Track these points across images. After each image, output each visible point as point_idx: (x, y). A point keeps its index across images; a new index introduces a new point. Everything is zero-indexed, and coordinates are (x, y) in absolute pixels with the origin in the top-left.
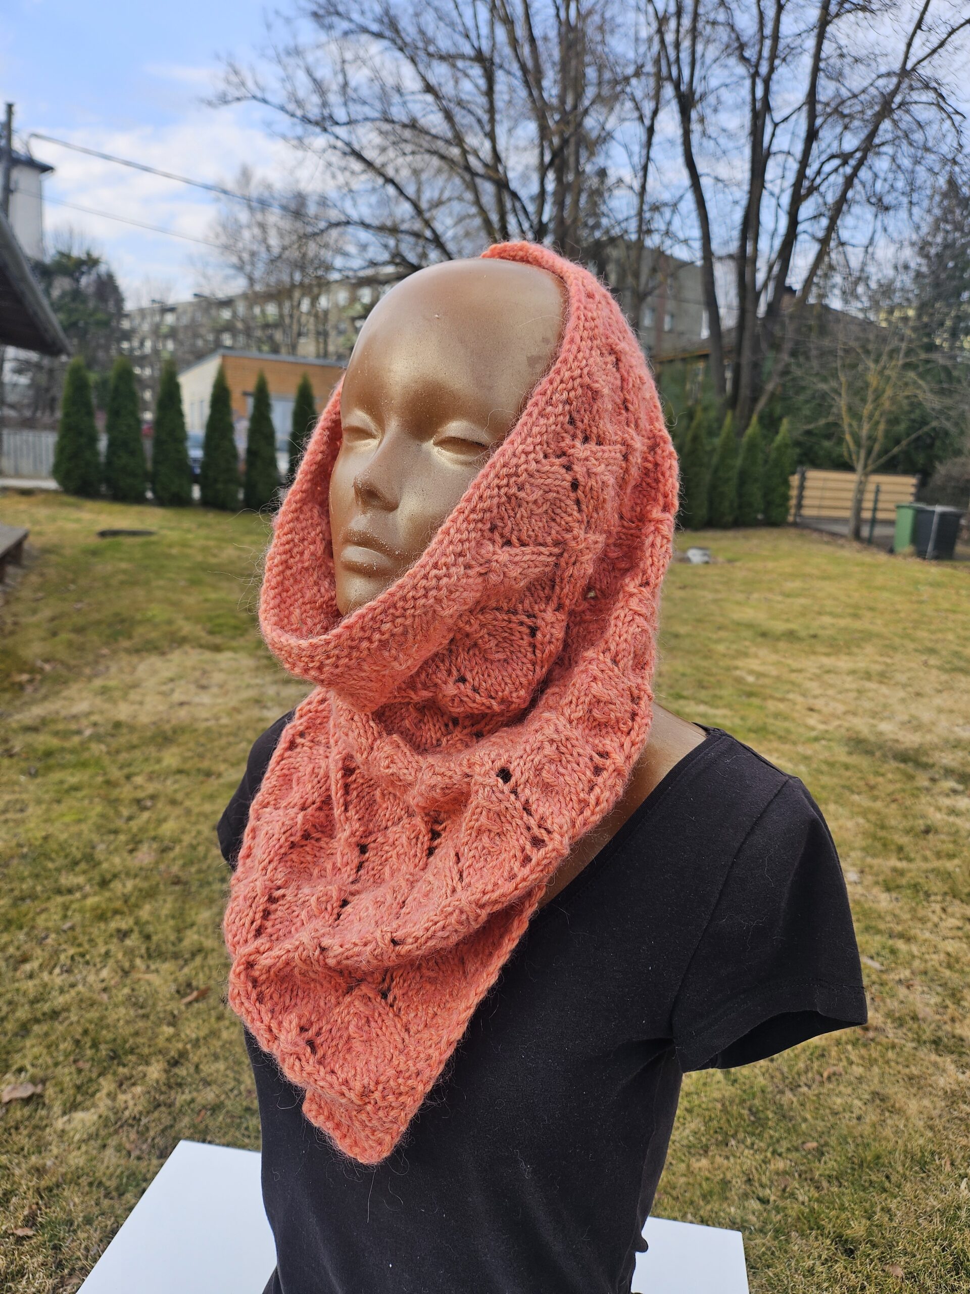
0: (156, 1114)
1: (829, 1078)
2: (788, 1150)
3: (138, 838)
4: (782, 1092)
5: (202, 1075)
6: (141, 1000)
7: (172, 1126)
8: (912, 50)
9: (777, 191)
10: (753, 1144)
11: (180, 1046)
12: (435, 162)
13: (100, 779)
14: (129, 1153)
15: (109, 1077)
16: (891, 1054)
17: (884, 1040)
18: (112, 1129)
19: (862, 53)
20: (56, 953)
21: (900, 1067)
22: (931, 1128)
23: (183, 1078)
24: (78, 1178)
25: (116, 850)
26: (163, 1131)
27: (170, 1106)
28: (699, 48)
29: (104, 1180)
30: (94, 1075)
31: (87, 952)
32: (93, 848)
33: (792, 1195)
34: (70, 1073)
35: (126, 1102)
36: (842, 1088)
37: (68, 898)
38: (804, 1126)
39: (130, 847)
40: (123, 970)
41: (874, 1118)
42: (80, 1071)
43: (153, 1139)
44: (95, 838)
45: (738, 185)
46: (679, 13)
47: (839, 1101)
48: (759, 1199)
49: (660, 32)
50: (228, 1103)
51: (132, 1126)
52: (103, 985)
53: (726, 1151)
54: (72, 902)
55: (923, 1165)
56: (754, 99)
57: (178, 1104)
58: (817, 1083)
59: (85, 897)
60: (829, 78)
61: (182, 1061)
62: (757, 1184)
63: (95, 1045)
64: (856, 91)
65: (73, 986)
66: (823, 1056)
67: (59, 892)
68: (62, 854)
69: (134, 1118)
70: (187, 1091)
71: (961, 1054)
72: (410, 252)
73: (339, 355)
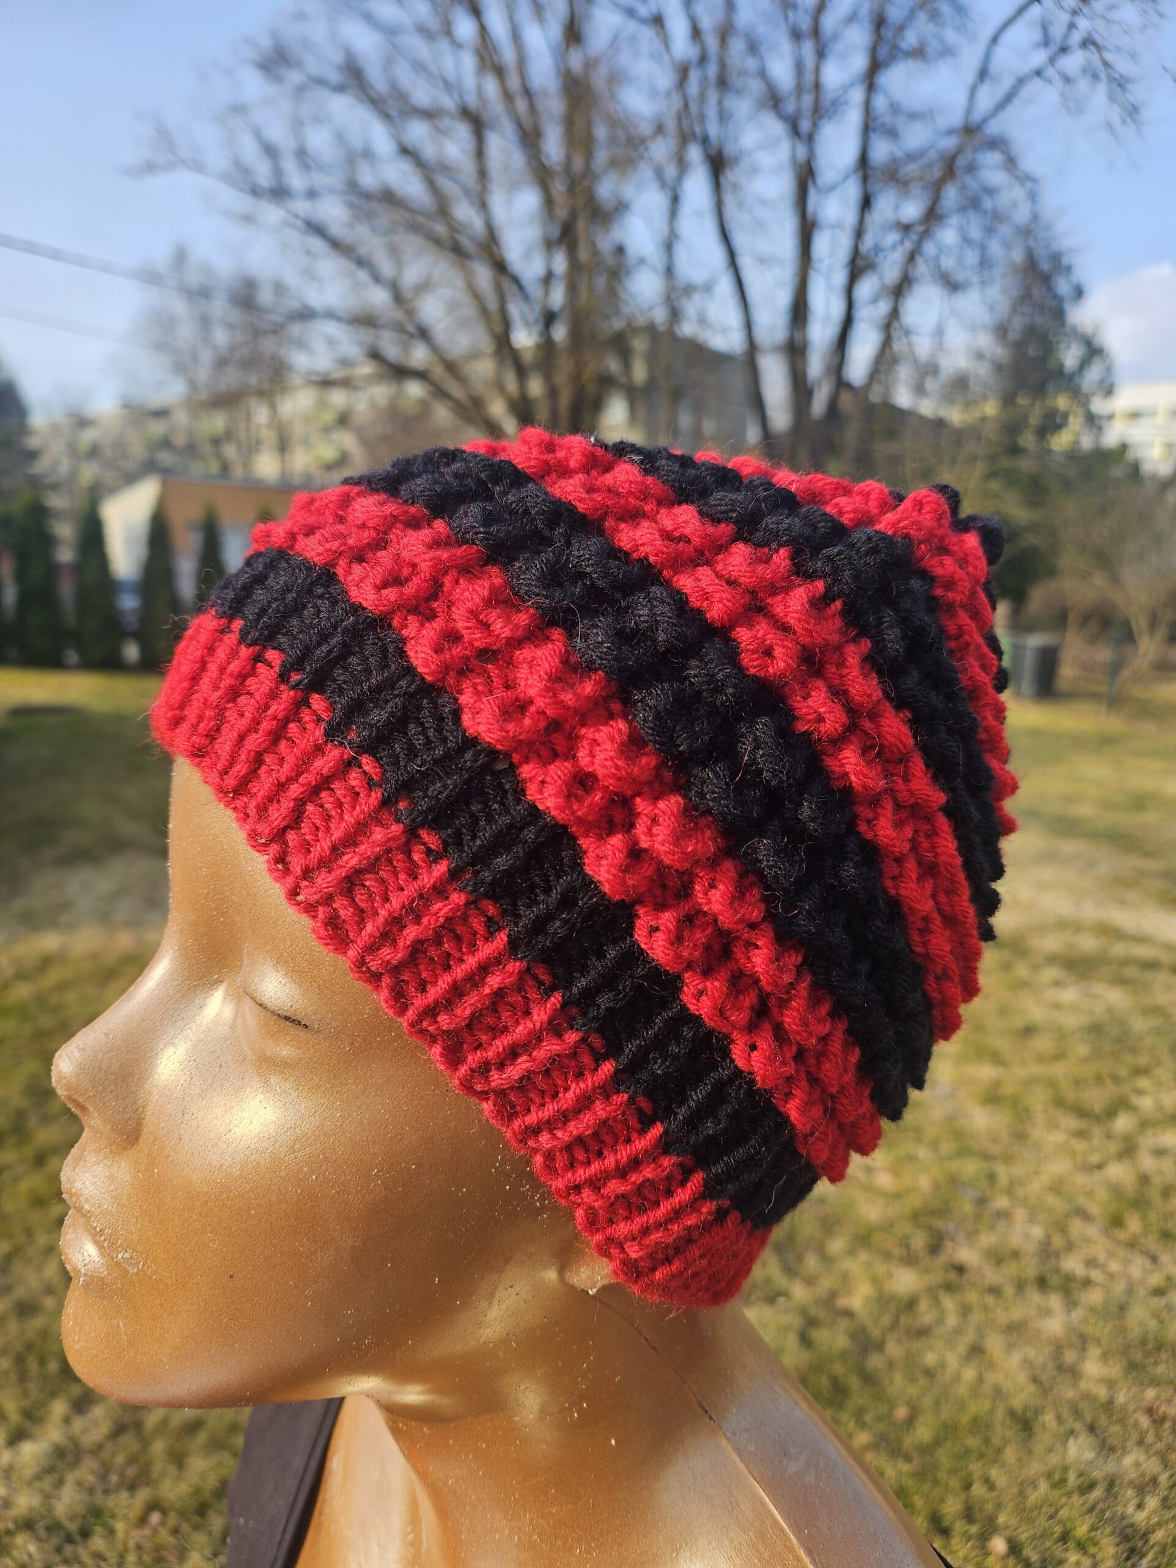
8: (976, 103)
9: (827, 270)
12: (419, 240)
19: (918, 108)
28: (729, 103)
46: (703, 63)
49: (681, 85)
56: (795, 162)
60: (882, 137)
64: (913, 153)
72: (391, 350)
73: (309, 477)
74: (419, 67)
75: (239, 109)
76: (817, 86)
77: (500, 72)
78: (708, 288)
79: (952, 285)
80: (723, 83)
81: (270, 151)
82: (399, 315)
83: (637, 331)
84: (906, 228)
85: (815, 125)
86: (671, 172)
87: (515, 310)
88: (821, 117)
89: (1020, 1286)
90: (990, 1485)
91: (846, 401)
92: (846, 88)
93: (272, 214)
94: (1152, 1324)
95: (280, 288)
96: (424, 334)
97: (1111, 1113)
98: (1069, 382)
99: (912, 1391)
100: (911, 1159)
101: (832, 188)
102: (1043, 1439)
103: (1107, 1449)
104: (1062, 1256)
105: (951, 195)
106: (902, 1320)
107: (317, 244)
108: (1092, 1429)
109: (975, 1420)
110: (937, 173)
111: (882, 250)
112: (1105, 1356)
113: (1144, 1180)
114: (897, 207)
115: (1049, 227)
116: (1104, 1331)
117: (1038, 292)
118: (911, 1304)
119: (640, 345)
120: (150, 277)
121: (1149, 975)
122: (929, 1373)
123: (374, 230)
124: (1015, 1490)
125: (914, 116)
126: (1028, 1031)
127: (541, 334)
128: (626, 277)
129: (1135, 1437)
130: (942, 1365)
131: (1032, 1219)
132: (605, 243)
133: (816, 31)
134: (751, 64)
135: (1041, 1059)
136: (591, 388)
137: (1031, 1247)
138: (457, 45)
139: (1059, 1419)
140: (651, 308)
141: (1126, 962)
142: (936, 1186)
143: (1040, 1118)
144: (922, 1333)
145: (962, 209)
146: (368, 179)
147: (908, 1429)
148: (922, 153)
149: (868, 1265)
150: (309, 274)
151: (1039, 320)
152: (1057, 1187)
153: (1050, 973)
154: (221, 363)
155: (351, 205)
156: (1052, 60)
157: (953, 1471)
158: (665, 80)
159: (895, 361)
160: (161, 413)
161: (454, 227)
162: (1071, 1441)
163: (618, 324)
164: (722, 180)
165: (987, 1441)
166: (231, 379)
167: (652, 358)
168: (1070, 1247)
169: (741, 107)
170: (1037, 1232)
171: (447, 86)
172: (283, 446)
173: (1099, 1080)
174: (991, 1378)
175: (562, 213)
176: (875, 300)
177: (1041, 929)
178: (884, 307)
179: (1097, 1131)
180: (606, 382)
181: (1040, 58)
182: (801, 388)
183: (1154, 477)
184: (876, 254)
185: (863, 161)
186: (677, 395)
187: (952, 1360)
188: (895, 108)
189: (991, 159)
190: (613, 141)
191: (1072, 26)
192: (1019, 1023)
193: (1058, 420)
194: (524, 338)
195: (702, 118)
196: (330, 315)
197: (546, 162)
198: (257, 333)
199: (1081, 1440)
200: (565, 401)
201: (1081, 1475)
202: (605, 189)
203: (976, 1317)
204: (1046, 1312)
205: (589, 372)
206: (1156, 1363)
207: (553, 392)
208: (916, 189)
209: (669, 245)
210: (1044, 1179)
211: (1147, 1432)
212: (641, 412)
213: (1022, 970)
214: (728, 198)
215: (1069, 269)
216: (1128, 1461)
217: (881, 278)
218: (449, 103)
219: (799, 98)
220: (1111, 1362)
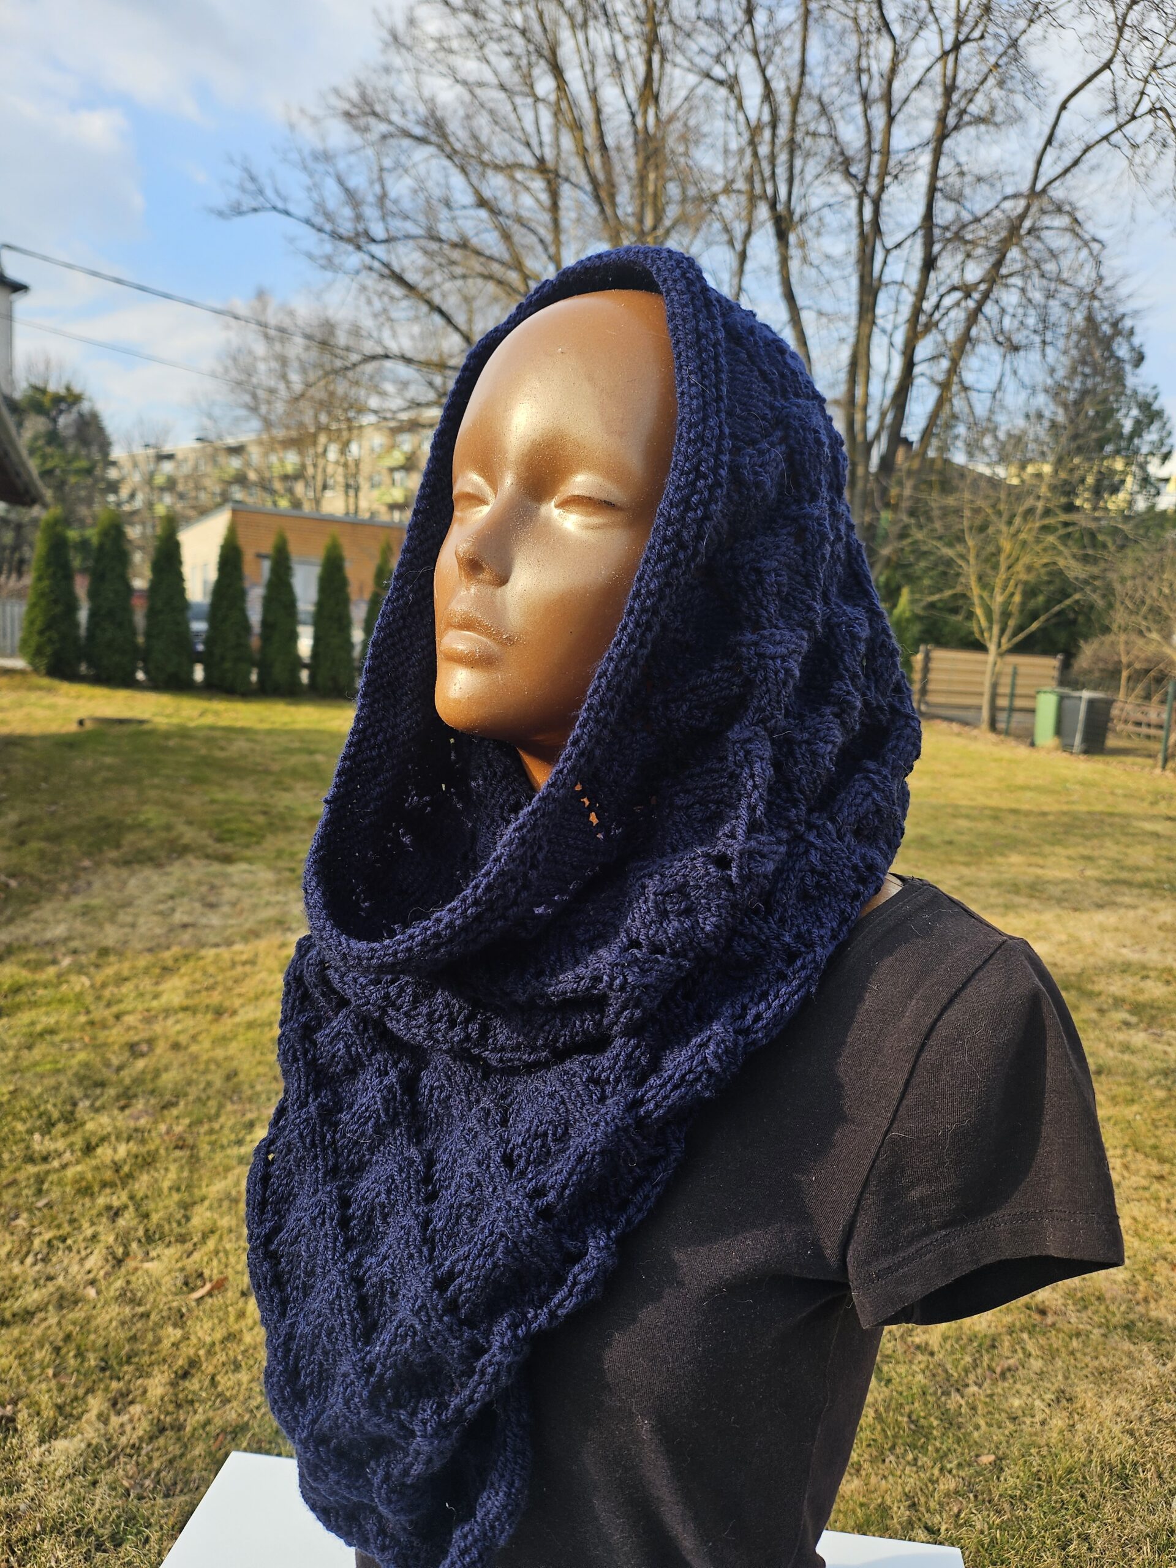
0: (161, 1441)
1: (1003, 1375)
2: (960, 1465)
3: (131, 1093)
4: (947, 1393)
5: (219, 1389)
6: (139, 1294)
7: (182, 1455)
8: (1042, 169)
9: (889, 327)
10: (916, 1459)
11: (191, 1352)
12: (491, 287)
13: (83, 1019)
14: (128, 1491)
15: (100, 1393)
16: (1075, 1344)
17: (1066, 1327)
18: (104, 1461)
19: (985, 171)
20: (30, 1236)
21: (1088, 1359)
22: (1131, 1433)
23: (194, 1392)
24: (62, 1524)
25: (103, 1107)
26: (171, 1462)
27: (180, 1428)
28: (798, 163)
29: (95, 1526)
30: (81, 1391)
31: (69, 1235)
32: (75, 1104)
33: (968, 1523)
34: (49, 1391)
35: (122, 1425)
36: (1018, 1386)
37: (45, 1167)
38: (976, 1434)
39: (122, 1103)
40: (114, 1258)
41: (1060, 1423)
42: (61, 1388)
43: (158, 1473)
44: (77, 1093)
45: (845, 319)
46: (774, 124)
47: (1017, 1403)
48: (927, 1528)
49: (753, 143)
50: (255, 1424)
51: (131, 1456)
52: (91, 1276)
53: (883, 1469)
54: (48, 1172)
55: (1124, 1480)
56: (861, 222)
57: (188, 1429)
58: (988, 1381)
59: (64, 1167)
60: (949, 198)
61: (193, 1371)
62: (923, 1509)
63: (80, 1354)
64: (980, 214)
65: (50, 1278)
66: (994, 1347)
67: (30, 1159)
68: (35, 1113)
69: (133, 1446)
70: (200, 1410)
71: (1159, 1342)
73: (375, 513)
75: (324, 156)
76: (886, 152)
77: (577, 128)
79: (1012, 347)
80: (792, 146)
81: (352, 197)
84: (969, 288)
85: (882, 188)
86: (740, 230)
88: (888, 180)
91: (901, 454)
92: (914, 150)
95: (355, 330)
98: (1128, 444)
101: (897, 246)
107: (394, 290)
110: (1003, 235)
114: (961, 268)
115: (1113, 288)
125: (978, 179)
133: (887, 97)
134: (822, 125)
138: (537, 100)
146: (447, 227)
148: (986, 215)
150: (385, 317)
154: (296, 400)
155: (425, 251)
156: (1121, 127)
158: (738, 139)
159: (952, 416)
160: (237, 450)
164: (787, 238)
169: (808, 166)
176: (934, 358)
178: (943, 364)
185: (928, 220)
188: (962, 171)
190: (684, 198)
191: (1143, 93)
193: (1115, 482)
196: (402, 357)
214: (793, 253)
215: (1130, 332)
217: (944, 336)
218: (528, 159)
219: (868, 159)
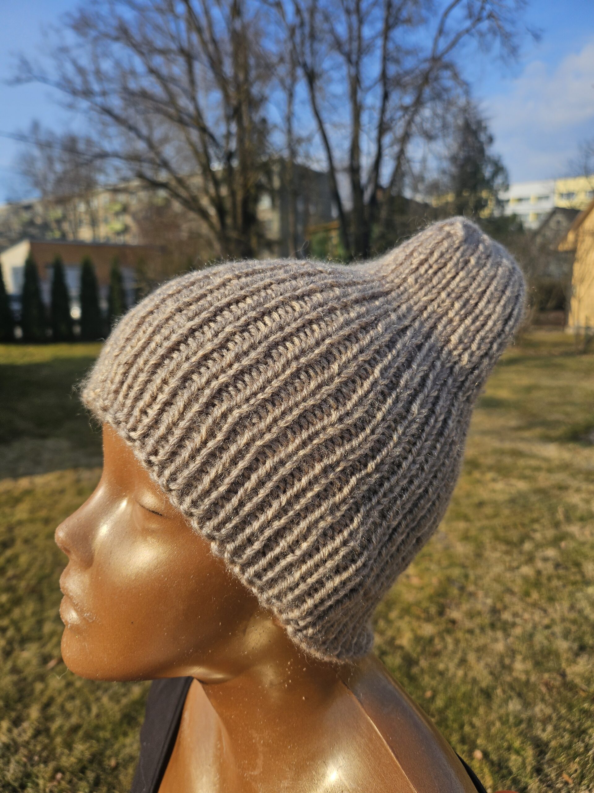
8: (438, 46)
12: (160, 116)
19: (410, 48)
28: (316, 46)
45: (345, 126)
46: (302, 26)
49: (291, 37)
56: (350, 76)
60: (393, 63)
64: (408, 71)
72: (149, 172)
73: (108, 238)
74: (157, 28)
75: (64, 50)
76: (360, 38)
77: (199, 30)
78: (309, 139)
79: (429, 137)
80: (313, 36)
81: (81, 71)
82: (152, 155)
83: (274, 162)
84: (405, 109)
85: (359, 58)
86: (288, 81)
87: (212, 151)
88: (361, 53)
89: (482, 629)
90: (473, 726)
91: (380, 196)
92: (374, 38)
93: (84, 104)
94: (546, 642)
95: (89, 142)
96: (165, 164)
97: (522, 541)
98: (488, 184)
99: (434, 683)
100: (428, 569)
101: (370, 88)
102: (496, 702)
103: (527, 705)
104: (502, 612)
105: (427, 92)
106: (427, 649)
107: (108, 119)
108: (520, 695)
109: (464, 694)
110: (420, 81)
111: (394, 120)
112: (524, 659)
113: (539, 573)
114: (401, 99)
115: (475, 107)
116: (523, 648)
117: (470, 139)
118: (431, 640)
119: (276, 168)
120: (21, 137)
121: (536, 474)
122: (441, 674)
123: (137, 111)
124: (485, 727)
125: (409, 53)
126: (481, 504)
127: (225, 164)
128: (268, 134)
129: (539, 696)
130: (447, 669)
131: (486, 595)
132: (256, 118)
133: (358, 10)
134: (326, 26)
135: (487, 517)
136: (253, 191)
137: (486, 609)
138: (177, 17)
139: (504, 692)
140: (281, 150)
141: (526, 468)
142: (440, 582)
143: (488, 546)
144: (437, 654)
145: (433, 99)
146: (133, 85)
147: (432, 702)
148: (411, 71)
149: (409, 623)
150: (103, 134)
151: (472, 154)
152: (498, 579)
153: (490, 475)
154: (59, 181)
155: (124, 99)
156: (474, 25)
157: (454, 721)
158: (283, 35)
159: (403, 175)
160: (28, 208)
161: (179, 110)
162: (510, 701)
163: (264, 159)
164: (314, 85)
165: (470, 705)
166: (66, 190)
167: (281, 176)
168: (505, 608)
169: (322, 47)
170: (489, 601)
171: (173, 38)
172: (94, 223)
173: (515, 526)
174: (471, 674)
175: (234, 102)
176: (391, 145)
177: (485, 454)
178: (396, 149)
179: (515, 551)
180: (260, 188)
181: (467, 24)
182: (358, 190)
183: (530, 230)
184: (392, 122)
185: (384, 76)
186: (295, 194)
187: (452, 666)
188: (398, 49)
189: (447, 74)
190: (258, 65)
191: (483, 8)
192: (476, 500)
193: (483, 203)
194: (217, 166)
195: (303, 54)
196: (116, 155)
197: (224, 75)
198: (78, 165)
199: (514, 701)
200: (240, 197)
201: (516, 717)
202: (255, 90)
203: (463, 645)
204: (496, 640)
205: (251, 182)
206: (548, 661)
207: (233, 193)
208: (410, 89)
209: (289, 118)
210: (492, 574)
211: (545, 694)
212: (278, 203)
213: (477, 475)
214: (318, 95)
215: (485, 128)
216: (537, 709)
217: (394, 134)
218: (173, 46)
219: (350, 43)
220: (527, 662)
